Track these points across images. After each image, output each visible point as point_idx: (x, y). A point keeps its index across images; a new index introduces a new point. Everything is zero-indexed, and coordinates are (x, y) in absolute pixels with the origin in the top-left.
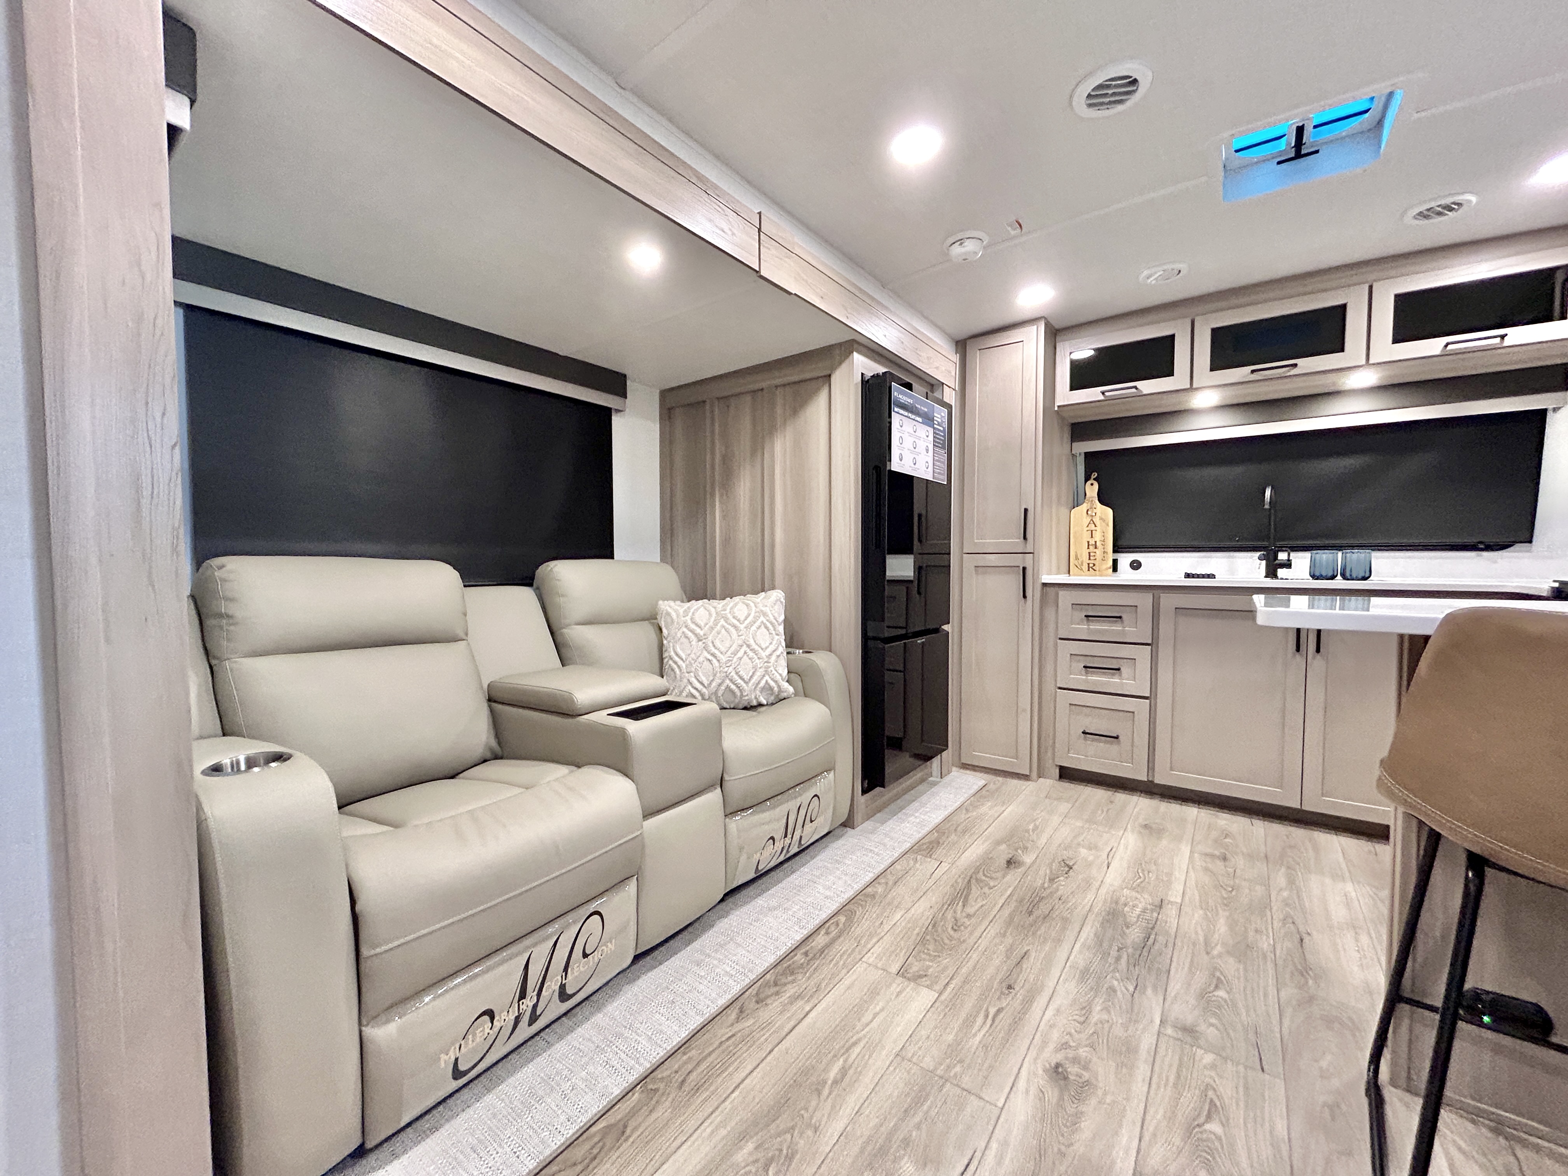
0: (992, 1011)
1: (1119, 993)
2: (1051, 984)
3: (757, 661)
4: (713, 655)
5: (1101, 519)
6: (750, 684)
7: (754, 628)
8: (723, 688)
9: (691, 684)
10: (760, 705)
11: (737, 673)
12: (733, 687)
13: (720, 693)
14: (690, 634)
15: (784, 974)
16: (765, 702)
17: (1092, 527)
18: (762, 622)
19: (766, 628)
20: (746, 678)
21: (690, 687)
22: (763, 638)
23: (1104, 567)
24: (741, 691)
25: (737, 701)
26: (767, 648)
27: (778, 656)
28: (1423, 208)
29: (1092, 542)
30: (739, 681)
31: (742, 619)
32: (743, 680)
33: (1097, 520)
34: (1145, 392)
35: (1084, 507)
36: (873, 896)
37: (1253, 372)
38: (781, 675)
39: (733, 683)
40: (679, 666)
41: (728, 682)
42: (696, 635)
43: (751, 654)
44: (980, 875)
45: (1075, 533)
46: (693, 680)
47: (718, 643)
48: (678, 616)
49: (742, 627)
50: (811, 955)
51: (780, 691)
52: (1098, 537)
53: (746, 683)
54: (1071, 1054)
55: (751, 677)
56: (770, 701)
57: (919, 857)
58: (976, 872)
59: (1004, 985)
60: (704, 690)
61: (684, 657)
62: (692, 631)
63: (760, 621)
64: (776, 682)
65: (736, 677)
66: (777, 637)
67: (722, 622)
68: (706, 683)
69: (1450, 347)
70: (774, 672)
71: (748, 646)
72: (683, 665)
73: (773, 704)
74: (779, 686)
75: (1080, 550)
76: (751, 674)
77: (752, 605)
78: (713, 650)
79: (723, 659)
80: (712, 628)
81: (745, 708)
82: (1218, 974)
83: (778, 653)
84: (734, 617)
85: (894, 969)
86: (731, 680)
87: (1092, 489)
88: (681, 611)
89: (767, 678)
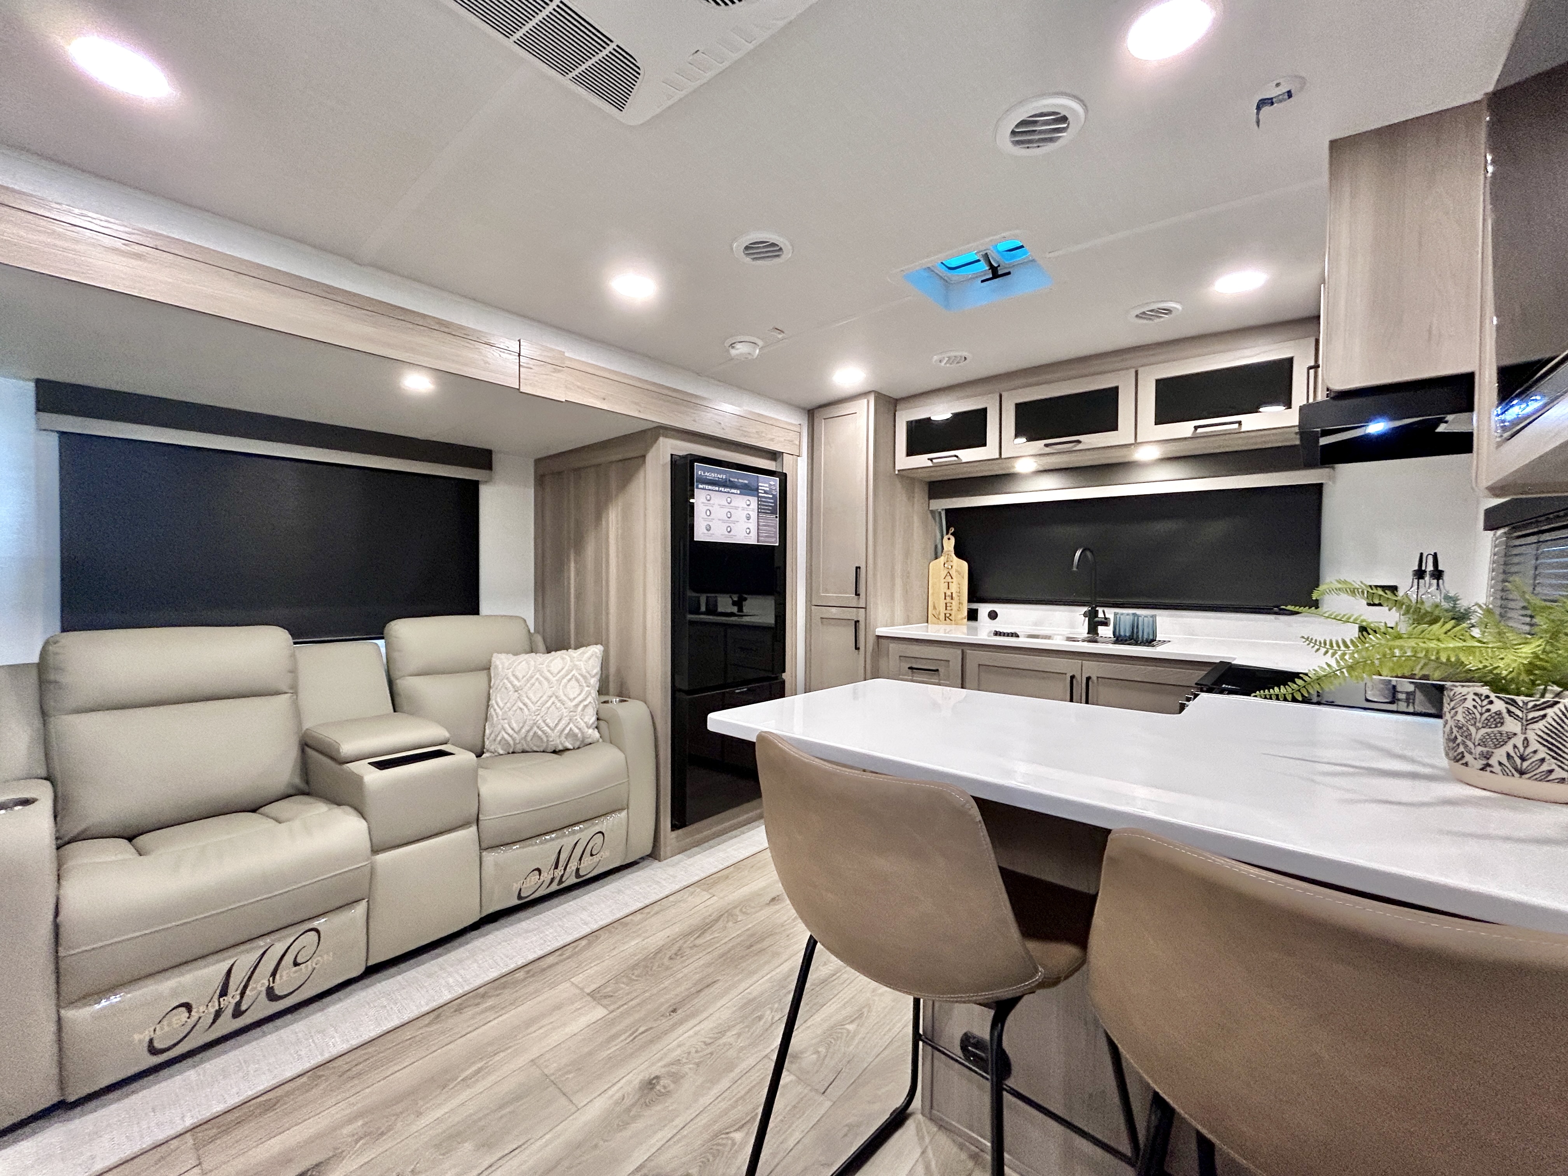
0: (642, 1029)
1: (762, 1023)
2: (711, 1011)
3: (564, 710)
4: (524, 704)
5: (957, 571)
6: (556, 731)
7: (565, 680)
8: (531, 734)
9: (504, 730)
10: (568, 750)
11: (544, 721)
12: (540, 733)
13: (529, 739)
14: (509, 685)
15: (496, 989)
16: (570, 747)
17: (949, 579)
18: (573, 675)
19: (577, 680)
20: (552, 725)
21: (503, 733)
22: (573, 690)
23: (960, 617)
24: (547, 736)
25: (545, 745)
26: (574, 698)
27: (586, 706)
28: (1138, 312)
29: (949, 593)
30: (546, 728)
31: (556, 671)
32: (549, 727)
33: (953, 572)
34: (964, 461)
35: (942, 559)
36: (627, 924)
37: (1046, 445)
38: (586, 723)
39: (540, 730)
40: (497, 714)
41: (535, 728)
42: (514, 686)
43: (559, 704)
44: (737, 911)
45: (934, 584)
46: (507, 726)
47: (531, 695)
48: (503, 668)
49: (554, 679)
50: (531, 973)
51: (584, 738)
52: (954, 588)
53: (552, 730)
54: (674, 1069)
55: (557, 725)
56: (576, 746)
57: (698, 890)
58: (735, 907)
59: (671, 1009)
60: (515, 735)
61: (501, 705)
62: (511, 683)
63: (573, 673)
64: (580, 729)
65: (543, 725)
66: (587, 689)
67: (538, 676)
68: (517, 729)
69: (1200, 430)
70: (579, 720)
71: (557, 697)
72: (500, 713)
73: (579, 748)
74: (583, 733)
75: (937, 600)
76: (556, 722)
77: (568, 658)
78: (527, 701)
79: (533, 708)
80: (528, 681)
81: (554, 752)
82: (865, 1010)
83: (586, 703)
84: (549, 671)
85: (588, 990)
86: (538, 727)
87: (949, 544)
88: (506, 665)
89: (571, 725)
